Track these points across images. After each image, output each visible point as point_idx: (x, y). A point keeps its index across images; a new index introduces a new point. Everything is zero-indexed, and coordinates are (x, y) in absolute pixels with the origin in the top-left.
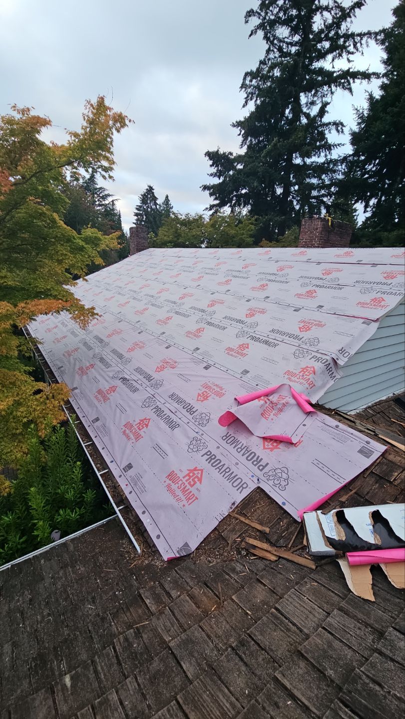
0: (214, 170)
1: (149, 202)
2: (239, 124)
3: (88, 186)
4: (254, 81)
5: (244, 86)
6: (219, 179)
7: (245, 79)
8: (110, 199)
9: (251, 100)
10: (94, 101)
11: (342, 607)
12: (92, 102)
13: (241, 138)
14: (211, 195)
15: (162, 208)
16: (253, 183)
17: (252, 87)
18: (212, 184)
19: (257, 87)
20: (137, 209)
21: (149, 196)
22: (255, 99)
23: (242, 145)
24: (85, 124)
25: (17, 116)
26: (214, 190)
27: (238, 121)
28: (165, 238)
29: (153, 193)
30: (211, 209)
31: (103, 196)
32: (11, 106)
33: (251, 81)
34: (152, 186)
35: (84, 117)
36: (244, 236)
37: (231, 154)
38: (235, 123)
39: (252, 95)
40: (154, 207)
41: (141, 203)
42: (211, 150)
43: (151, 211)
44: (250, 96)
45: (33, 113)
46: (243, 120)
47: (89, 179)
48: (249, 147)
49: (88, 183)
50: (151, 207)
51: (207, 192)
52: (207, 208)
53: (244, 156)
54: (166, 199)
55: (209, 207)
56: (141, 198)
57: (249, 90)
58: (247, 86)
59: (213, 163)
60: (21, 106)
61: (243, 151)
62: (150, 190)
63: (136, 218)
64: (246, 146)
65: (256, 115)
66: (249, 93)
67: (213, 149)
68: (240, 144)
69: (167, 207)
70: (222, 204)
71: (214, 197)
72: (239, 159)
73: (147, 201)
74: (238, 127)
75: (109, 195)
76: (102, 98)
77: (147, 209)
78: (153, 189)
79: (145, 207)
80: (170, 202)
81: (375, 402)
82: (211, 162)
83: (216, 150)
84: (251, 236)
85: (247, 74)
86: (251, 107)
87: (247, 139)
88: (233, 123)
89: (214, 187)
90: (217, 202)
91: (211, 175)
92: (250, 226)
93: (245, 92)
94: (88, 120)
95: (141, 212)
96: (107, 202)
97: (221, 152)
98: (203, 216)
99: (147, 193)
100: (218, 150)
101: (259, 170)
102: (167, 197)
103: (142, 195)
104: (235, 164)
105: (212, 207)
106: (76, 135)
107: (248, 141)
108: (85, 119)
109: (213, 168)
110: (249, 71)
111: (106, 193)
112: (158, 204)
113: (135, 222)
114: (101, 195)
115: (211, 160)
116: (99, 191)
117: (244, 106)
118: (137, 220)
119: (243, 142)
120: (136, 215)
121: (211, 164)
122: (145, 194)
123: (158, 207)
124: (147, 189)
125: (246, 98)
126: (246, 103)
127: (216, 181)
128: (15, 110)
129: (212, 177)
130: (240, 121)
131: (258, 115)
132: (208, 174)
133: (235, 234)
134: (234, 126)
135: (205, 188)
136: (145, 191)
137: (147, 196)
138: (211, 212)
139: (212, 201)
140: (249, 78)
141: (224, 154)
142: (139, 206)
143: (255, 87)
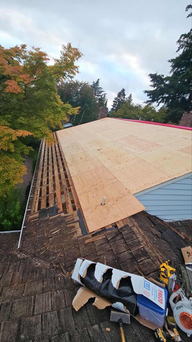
0: (152, 83)
1: (121, 96)
2: (172, 61)
3: (95, 86)
4: (186, 39)
5: (179, 41)
6: (154, 88)
7: (181, 38)
8: (103, 93)
9: (182, 48)
10: (66, 45)
11: (60, 311)
12: (65, 46)
13: (171, 68)
14: (148, 95)
15: (127, 100)
16: (171, 92)
17: (184, 42)
18: (150, 90)
19: (187, 42)
20: (115, 99)
21: (122, 93)
22: (184, 48)
23: (171, 71)
24: (62, 56)
25: (34, 51)
26: (150, 93)
27: (172, 59)
28: (119, 114)
29: (124, 92)
30: (147, 103)
31: (100, 91)
32: (32, 47)
33: (184, 39)
34: (124, 89)
35: (62, 53)
36: (158, 118)
37: (163, 76)
38: (170, 60)
39: (183, 46)
40: (123, 99)
41: (117, 96)
42: (152, 73)
43: (121, 101)
44: (182, 46)
45: (40, 50)
46: (175, 58)
47: (96, 83)
48: (175, 73)
49: (95, 85)
50: (122, 99)
51: (146, 94)
52: (145, 102)
53: (171, 77)
54: (130, 96)
55: (146, 101)
56: (118, 94)
57: (182, 43)
58: (181, 41)
59: (152, 80)
60: (36, 47)
61: (171, 75)
62: (123, 90)
63: (113, 103)
64: (173, 72)
65: (182, 56)
66: (181, 45)
67: (153, 73)
68: (170, 71)
69: (130, 100)
70: (153, 101)
71: (150, 97)
72: (167, 78)
73: (120, 96)
74: (171, 62)
75: (103, 91)
76: (70, 44)
77: (120, 100)
78: (125, 91)
79: (119, 99)
80: (131, 97)
81: (186, 219)
82: (151, 79)
83: (155, 73)
84: (163, 119)
85: (182, 35)
86: (181, 51)
87: (175, 69)
88: (169, 60)
89: (151, 92)
90: (151, 99)
91: (151, 86)
92: (164, 113)
93: (179, 45)
94: (64, 54)
95: (116, 101)
96: (101, 94)
97: (158, 74)
98: (141, 106)
99: (121, 92)
100: (156, 74)
101: (176, 85)
102: (131, 95)
103: (119, 93)
104: (165, 81)
105: (148, 101)
106: (58, 61)
107: (175, 70)
108: (62, 54)
109: (152, 82)
110: (184, 34)
111: (102, 90)
112: (125, 98)
113: (113, 105)
114: (99, 91)
115: (151, 78)
116: (99, 89)
117: (177, 52)
118: (114, 104)
119: (172, 70)
120: (114, 102)
121: (151, 80)
122: (120, 92)
123: (125, 99)
124: (122, 90)
125: (179, 47)
126: (179, 50)
127: (152, 89)
128: (33, 49)
129: (151, 87)
130: (173, 59)
131: (183, 56)
132: (149, 85)
133: (154, 116)
134: (169, 61)
135: (146, 92)
136: (121, 91)
137: (121, 93)
138: (146, 104)
139: (148, 99)
140: (183, 37)
141: (159, 75)
142: (116, 98)
143: (185, 42)
